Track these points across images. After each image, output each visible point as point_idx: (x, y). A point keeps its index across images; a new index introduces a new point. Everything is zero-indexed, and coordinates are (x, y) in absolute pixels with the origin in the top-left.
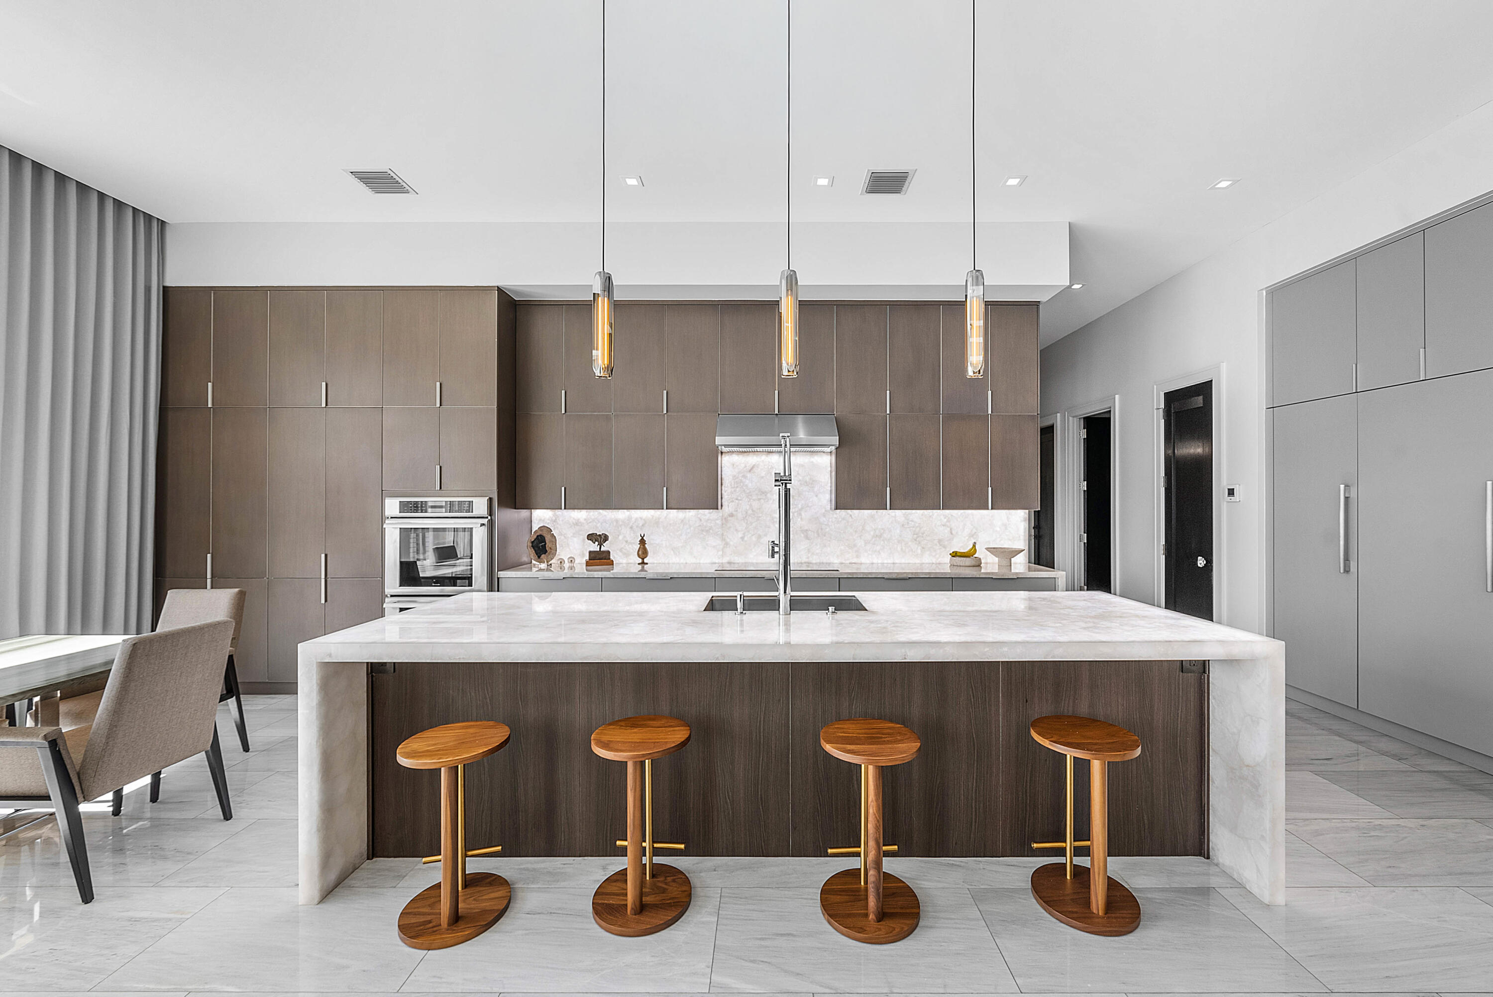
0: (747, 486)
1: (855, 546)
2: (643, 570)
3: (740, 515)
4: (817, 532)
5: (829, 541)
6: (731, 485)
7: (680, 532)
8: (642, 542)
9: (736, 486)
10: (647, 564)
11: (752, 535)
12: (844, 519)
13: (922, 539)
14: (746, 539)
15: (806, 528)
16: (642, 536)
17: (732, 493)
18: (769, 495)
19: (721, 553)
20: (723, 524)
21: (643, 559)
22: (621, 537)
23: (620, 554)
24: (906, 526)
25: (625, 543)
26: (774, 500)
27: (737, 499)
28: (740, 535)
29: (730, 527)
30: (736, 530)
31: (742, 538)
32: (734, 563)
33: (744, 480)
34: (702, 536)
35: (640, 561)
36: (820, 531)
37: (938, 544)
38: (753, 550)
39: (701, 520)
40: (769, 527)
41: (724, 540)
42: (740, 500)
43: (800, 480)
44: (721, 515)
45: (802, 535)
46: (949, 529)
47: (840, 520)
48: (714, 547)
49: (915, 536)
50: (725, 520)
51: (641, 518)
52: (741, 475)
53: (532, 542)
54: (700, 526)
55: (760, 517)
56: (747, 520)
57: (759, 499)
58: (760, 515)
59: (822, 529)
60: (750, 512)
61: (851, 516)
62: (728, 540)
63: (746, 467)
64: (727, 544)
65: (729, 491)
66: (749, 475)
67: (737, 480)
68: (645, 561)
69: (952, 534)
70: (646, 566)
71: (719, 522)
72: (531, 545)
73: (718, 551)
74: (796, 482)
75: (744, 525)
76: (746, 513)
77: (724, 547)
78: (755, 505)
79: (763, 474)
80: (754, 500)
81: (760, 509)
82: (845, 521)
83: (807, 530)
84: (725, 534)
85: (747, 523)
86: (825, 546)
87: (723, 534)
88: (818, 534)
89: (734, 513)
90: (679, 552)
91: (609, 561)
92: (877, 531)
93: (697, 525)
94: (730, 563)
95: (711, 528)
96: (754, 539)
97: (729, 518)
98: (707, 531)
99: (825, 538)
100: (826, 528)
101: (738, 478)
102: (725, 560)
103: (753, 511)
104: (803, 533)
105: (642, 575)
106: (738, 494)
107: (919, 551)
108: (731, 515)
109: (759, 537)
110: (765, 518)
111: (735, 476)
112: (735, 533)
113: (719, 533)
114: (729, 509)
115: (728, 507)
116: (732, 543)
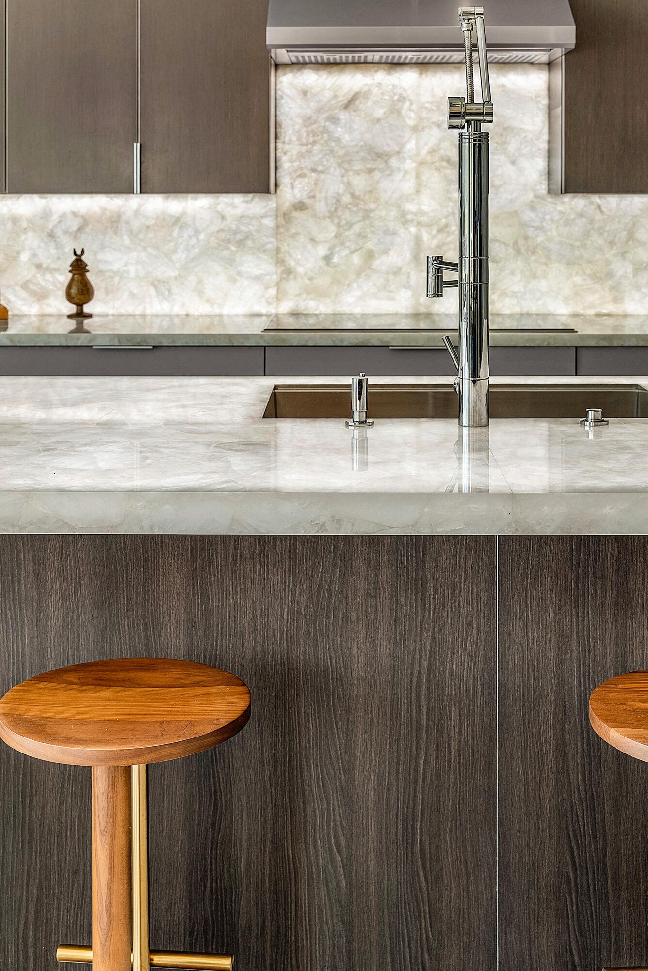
0: (338, 140)
1: (610, 275)
2: (80, 329)
3: (321, 207)
4: (516, 243)
5: (546, 264)
6: (299, 139)
7: (172, 244)
8: (79, 266)
9: (311, 140)
10: (90, 316)
11: (352, 252)
12: (581, 215)
14: (335, 260)
16: (79, 253)
17: (301, 156)
18: (394, 162)
19: (273, 291)
20: (278, 227)
21: (80, 305)
22: (24, 257)
23: (24, 294)
25: (34, 269)
26: (406, 172)
27: (314, 170)
28: (322, 251)
29: (297, 234)
30: (313, 240)
31: (327, 259)
32: (306, 315)
33: (330, 126)
34: (226, 253)
35: (72, 309)
36: (521, 242)
38: (355, 285)
39: (223, 218)
40: (394, 233)
41: (279, 260)
42: (322, 172)
44: (275, 205)
47: (572, 217)
48: (258, 278)
50: (285, 218)
51: (74, 214)
52: (326, 115)
54: (222, 229)
55: (371, 211)
56: (339, 217)
57: (370, 171)
58: (372, 206)
59: (526, 238)
60: (346, 199)
61: (599, 207)
62: (292, 263)
63: (335, 96)
64: (289, 272)
65: (295, 152)
66: (343, 116)
67: (314, 127)
68: (87, 309)
70: (87, 322)
71: (269, 222)
73: (267, 288)
75: (332, 228)
76: (338, 200)
77: (281, 279)
78: (359, 183)
79: (379, 113)
80: (357, 173)
81: (371, 192)
82: (584, 220)
84: (284, 248)
85: (339, 226)
86: (534, 276)
87: (278, 250)
88: (518, 252)
89: (307, 201)
90: (169, 291)
93: (214, 228)
94: (295, 314)
95: (248, 236)
96: (356, 259)
97: (295, 214)
98: (241, 243)
99: (533, 258)
100: (537, 236)
101: (315, 122)
102: (285, 307)
103: (353, 195)
105: (82, 339)
106: (316, 159)
108: (300, 206)
109: (370, 255)
110: (383, 213)
111: (310, 118)
112: (310, 246)
113: (269, 246)
114: (296, 191)
115: (292, 188)
116: (300, 270)
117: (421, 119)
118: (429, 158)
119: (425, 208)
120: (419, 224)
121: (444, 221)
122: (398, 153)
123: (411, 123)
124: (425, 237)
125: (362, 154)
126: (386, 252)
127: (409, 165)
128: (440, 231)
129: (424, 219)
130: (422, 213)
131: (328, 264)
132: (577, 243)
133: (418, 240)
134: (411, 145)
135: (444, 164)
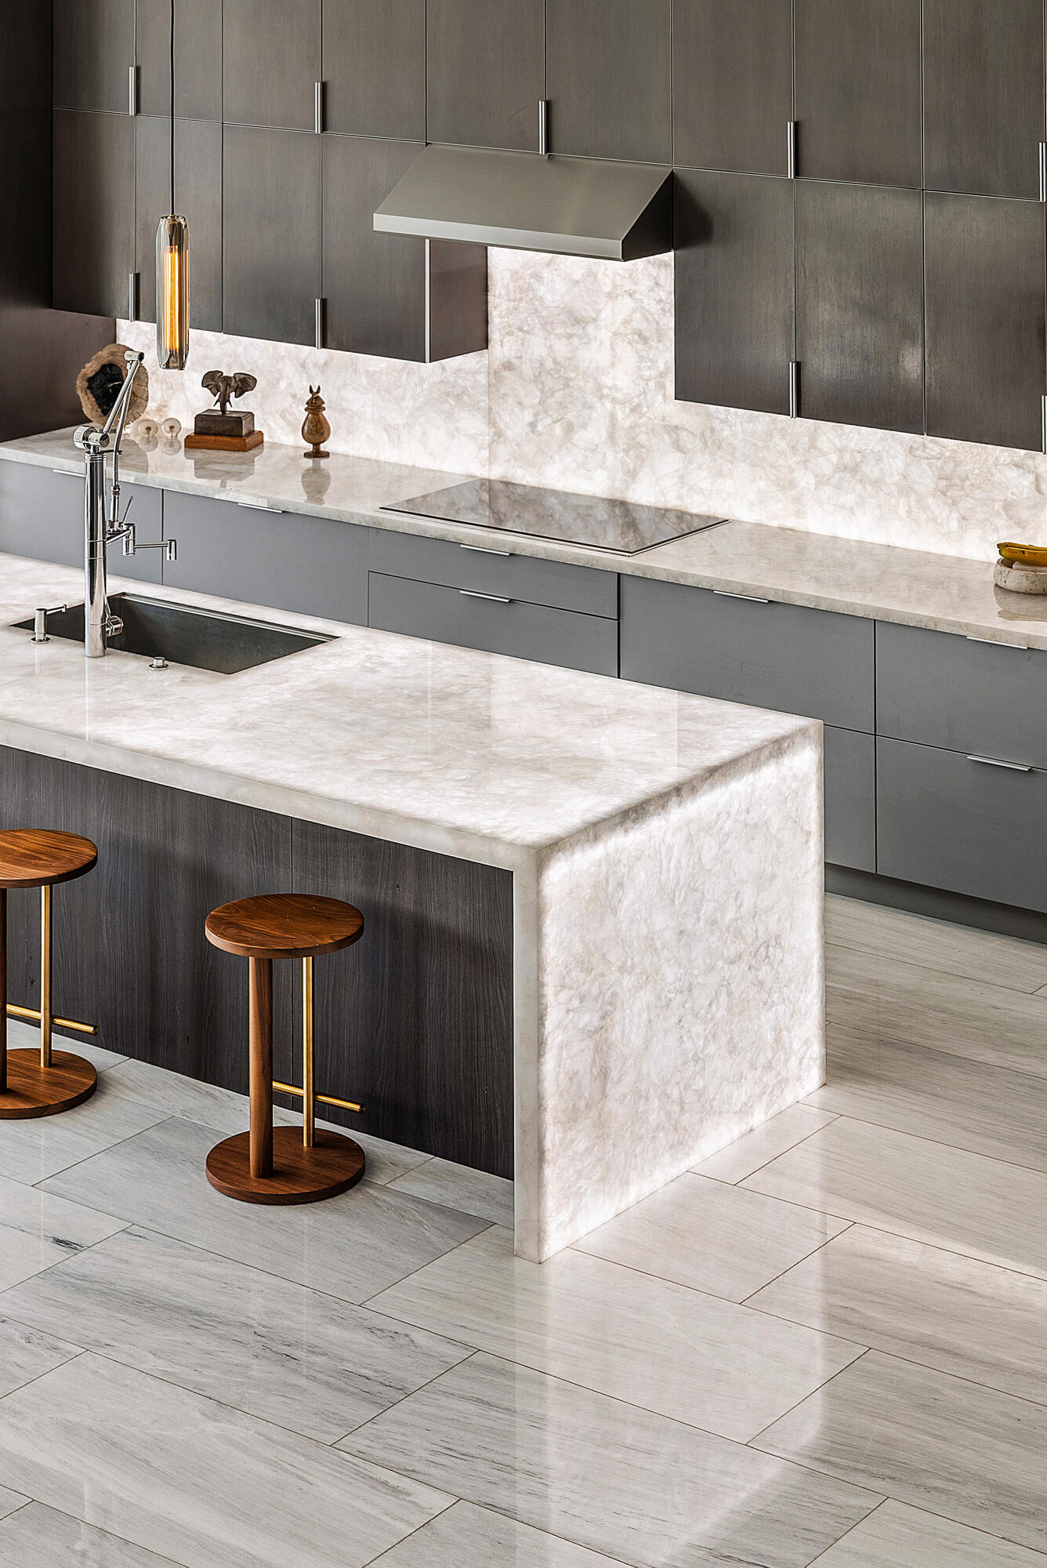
0: (541, 299)
1: (792, 484)
3: (527, 370)
4: (703, 434)
5: (731, 462)
6: (508, 293)
7: (401, 389)
8: (315, 405)
10: (327, 455)
11: (554, 422)
13: (962, 493)
15: (675, 421)
16: (315, 390)
17: (509, 312)
18: (590, 328)
19: (485, 454)
20: (489, 385)
21: (316, 445)
22: (283, 385)
23: (281, 422)
24: (919, 453)
25: (290, 399)
27: (520, 329)
28: (528, 417)
29: (506, 395)
30: (520, 403)
31: (533, 426)
33: (536, 285)
34: (446, 406)
35: (310, 447)
36: (708, 434)
37: (1002, 511)
40: (591, 408)
41: (492, 423)
42: (527, 332)
43: (661, 301)
44: (487, 362)
45: (667, 438)
46: (1031, 477)
48: (472, 437)
49: (944, 483)
50: (496, 376)
52: (530, 272)
53: (91, 380)
54: (442, 381)
55: (571, 379)
56: (543, 383)
57: (569, 337)
58: (572, 375)
59: (712, 430)
60: (549, 364)
62: (502, 426)
64: (499, 434)
65: (504, 307)
66: (546, 274)
67: (521, 282)
68: (323, 447)
69: (1038, 490)
70: (323, 462)
71: (482, 379)
72: (86, 384)
73: (480, 448)
74: (653, 303)
75: (538, 393)
76: (541, 364)
77: (493, 441)
79: (578, 274)
83: (676, 427)
84: (495, 409)
86: (721, 474)
87: (490, 408)
88: (705, 444)
89: (514, 361)
90: (399, 438)
91: (236, 440)
92: (847, 458)
95: (465, 391)
96: (558, 430)
97: (505, 373)
98: (458, 397)
99: (719, 453)
100: (722, 430)
101: (522, 277)
103: (555, 362)
104: (668, 434)
106: (522, 317)
107: (954, 524)
108: (509, 366)
109: (570, 429)
110: (582, 384)
111: (516, 273)
112: (517, 410)
113: (483, 404)
114: (505, 349)
115: (502, 345)
116: (509, 433)
117: (615, 286)
118: (622, 330)
119: (619, 384)
120: (614, 400)
121: (636, 400)
122: (595, 320)
123: (607, 289)
124: (620, 416)
125: (562, 317)
126: (584, 426)
127: (605, 335)
128: (633, 410)
129: (619, 396)
130: (614, 388)
131: (533, 431)
132: (761, 444)
133: (613, 418)
134: (606, 314)
135: (636, 337)
